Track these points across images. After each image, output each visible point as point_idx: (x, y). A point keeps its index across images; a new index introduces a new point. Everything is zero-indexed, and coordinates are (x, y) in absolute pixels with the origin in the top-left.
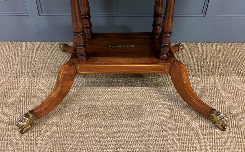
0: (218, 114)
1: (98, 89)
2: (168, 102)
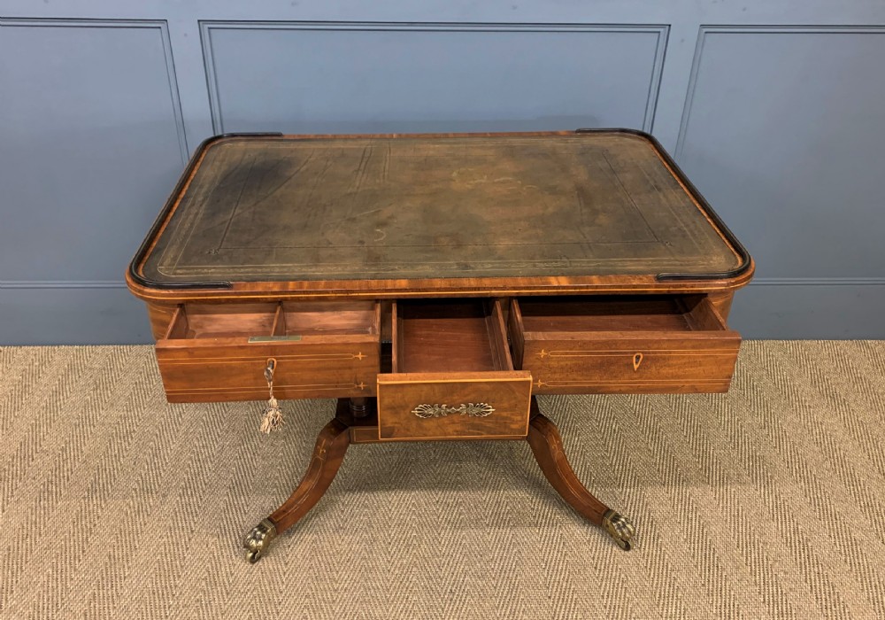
0: (616, 518)
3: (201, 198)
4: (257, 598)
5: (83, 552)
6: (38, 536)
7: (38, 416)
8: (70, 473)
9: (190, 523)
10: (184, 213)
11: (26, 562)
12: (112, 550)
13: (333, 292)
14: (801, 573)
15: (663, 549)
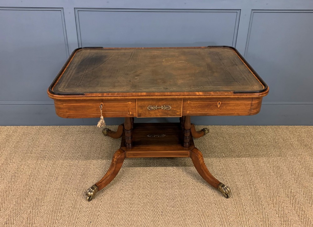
0: (223, 186)
1: (138, 169)
2: (192, 178)
3: (74, 67)
4: (90, 214)
5: (27, 197)
6: (11, 191)
7: (11, 150)
8: (23, 170)
9: (66, 187)
10: (68, 72)
11: (6, 200)
12: (37, 196)
13: (120, 96)
14: (292, 207)
15: (241, 198)
